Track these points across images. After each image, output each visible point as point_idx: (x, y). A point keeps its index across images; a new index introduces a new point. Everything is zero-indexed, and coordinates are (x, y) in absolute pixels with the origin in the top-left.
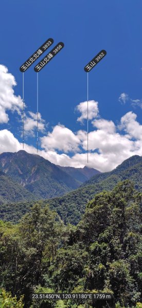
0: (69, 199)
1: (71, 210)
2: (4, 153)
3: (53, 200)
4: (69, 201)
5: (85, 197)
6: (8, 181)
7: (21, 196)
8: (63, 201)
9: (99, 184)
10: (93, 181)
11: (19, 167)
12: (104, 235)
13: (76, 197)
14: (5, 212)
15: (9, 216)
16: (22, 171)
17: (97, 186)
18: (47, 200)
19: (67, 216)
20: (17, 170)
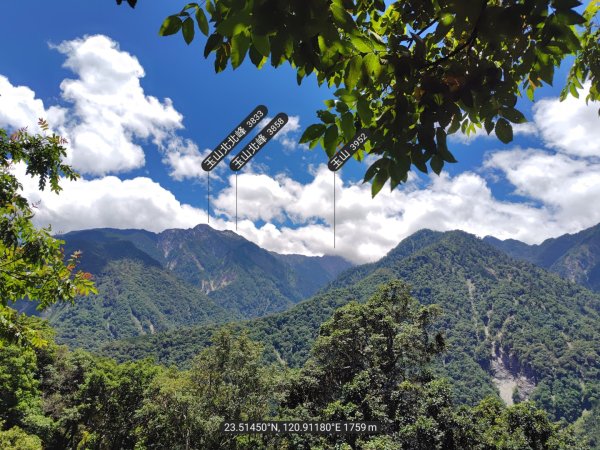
0: (296, 317)
1: (300, 338)
2: (167, 230)
3: (265, 320)
4: (296, 321)
5: (327, 313)
6: (177, 284)
7: (202, 314)
8: (284, 321)
9: (354, 286)
10: (343, 282)
11: (198, 258)
12: (353, 386)
13: (309, 313)
14: (172, 345)
15: (179, 353)
16: (203, 265)
17: (351, 291)
18: (253, 320)
19: (294, 351)
20: (194, 264)
